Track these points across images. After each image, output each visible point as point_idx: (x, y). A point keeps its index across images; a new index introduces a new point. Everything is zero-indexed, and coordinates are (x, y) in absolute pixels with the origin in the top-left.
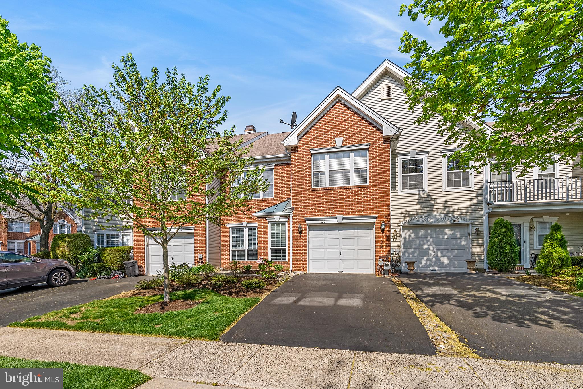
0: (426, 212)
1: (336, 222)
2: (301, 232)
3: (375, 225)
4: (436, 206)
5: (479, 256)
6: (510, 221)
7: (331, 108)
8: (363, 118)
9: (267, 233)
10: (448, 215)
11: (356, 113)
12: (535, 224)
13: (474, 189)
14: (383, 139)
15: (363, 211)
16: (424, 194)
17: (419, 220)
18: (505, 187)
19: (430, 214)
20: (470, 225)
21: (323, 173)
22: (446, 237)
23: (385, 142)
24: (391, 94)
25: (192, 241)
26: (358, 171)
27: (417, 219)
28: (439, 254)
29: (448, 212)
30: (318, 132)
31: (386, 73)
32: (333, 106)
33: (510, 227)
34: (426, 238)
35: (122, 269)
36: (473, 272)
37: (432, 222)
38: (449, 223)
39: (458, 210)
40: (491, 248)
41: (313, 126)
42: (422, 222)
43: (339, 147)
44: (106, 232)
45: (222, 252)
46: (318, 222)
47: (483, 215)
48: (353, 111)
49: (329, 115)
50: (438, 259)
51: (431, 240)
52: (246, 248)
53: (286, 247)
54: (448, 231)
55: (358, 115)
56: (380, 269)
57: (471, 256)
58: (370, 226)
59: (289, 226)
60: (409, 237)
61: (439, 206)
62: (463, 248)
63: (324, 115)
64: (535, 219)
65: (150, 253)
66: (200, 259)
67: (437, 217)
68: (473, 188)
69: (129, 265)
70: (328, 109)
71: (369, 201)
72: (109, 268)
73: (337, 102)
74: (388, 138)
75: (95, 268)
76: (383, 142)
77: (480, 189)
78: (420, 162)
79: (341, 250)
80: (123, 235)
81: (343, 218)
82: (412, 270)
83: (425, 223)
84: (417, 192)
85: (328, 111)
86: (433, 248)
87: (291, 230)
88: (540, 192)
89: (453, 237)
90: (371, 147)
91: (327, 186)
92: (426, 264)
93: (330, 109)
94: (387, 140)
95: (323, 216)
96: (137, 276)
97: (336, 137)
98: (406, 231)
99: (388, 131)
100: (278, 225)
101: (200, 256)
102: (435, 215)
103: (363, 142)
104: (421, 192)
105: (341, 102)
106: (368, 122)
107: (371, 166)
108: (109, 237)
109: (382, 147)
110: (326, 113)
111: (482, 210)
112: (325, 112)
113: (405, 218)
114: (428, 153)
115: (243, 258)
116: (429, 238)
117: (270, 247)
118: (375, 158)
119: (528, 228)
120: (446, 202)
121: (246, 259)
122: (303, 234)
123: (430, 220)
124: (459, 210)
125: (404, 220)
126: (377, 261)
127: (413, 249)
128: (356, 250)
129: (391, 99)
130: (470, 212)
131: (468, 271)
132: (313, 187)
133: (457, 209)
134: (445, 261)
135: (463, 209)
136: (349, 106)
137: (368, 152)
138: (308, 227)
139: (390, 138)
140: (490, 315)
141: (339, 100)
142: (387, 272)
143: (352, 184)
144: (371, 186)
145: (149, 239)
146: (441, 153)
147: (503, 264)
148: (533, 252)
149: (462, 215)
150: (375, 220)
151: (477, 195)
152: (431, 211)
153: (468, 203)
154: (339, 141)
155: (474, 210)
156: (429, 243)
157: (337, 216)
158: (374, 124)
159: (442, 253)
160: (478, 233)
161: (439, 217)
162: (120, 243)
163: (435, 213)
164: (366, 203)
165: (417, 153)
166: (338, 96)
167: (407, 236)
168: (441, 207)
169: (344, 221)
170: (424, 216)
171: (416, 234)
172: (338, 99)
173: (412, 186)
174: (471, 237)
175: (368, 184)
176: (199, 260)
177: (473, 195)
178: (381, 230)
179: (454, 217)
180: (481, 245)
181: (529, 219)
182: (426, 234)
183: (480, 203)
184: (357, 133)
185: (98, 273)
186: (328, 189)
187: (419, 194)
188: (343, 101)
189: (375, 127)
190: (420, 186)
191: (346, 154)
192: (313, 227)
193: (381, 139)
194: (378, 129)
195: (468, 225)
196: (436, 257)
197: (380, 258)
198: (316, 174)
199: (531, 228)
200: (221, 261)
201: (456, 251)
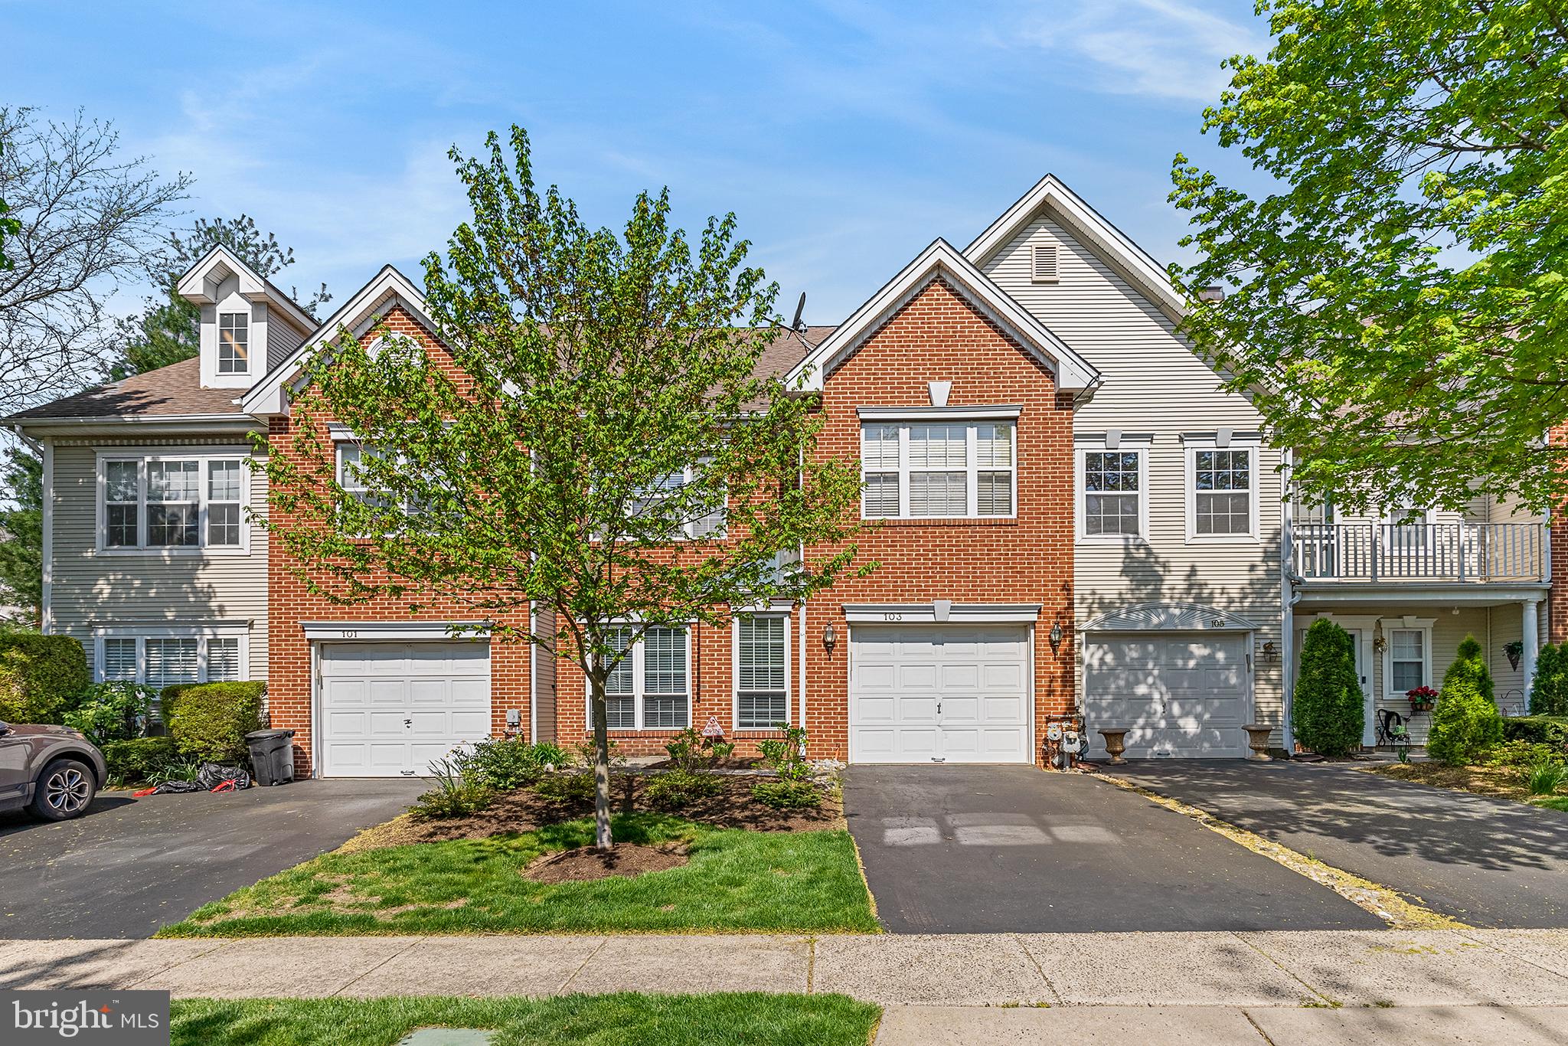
0: (1143, 596)
1: (930, 618)
2: (829, 647)
3: (1032, 631)
4: (1169, 580)
5: (1273, 716)
6: (1342, 626)
7: (917, 295)
8: (1002, 333)
9: (729, 646)
10: (1199, 606)
11: (984, 317)
12: (1385, 635)
13: (1260, 541)
14: (1056, 395)
15: (1003, 590)
16: (1138, 547)
17: (1127, 619)
18: (1320, 538)
19: (1153, 603)
20: (1252, 634)
21: (895, 478)
22: (1192, 663)
23: (1059, 406)
24: (1058, 270)
25: (484, 666)
26: (989, 479)
27: (1123, 616)
28: (1176, 709)
29: (1198, 598)
30: (880, 360)
31: (1046, 211)
32: (922, 291)
33: (1347, 643)
34: (1143, 668)
35: (241, 758)
36: (1265, 757)
37: (1160, 624)
38: (1200, 627)
39: (1222, 593)
40: (1304, 696)
41: (866, 342)
42: (1136, 622)
43: (940, 409)
44: (144, 631)
45: (560, 702)
46: (881, 618)
47: (1279, 609)
48: (976, 311)
49: (910, 314)
50: (1173, 725)
51: (1156, 672)
52: (639, 690)
53: (787, 688)
54: (1198, 650)
55: (989, 322)
56: (1048, 751)
57: (1253, 714)
58: (1019, 631)
59: (795, 627)
60: (1101, 665)
61: (1174, 581)
62: (1233, 695)
63: (897, 314)
64: (1385, 623)
65: (325, 705)
66: (513, 725)
67: (1172, 610)
68: (1258, 539)
69: (267, 747)
70: (908, 299)
71: (1020, 563)
72: (191, 756)
73: (934, 281)
74: (1067, 394)
75: (133, 756)
76: (1056, 405)
77: (1272, 540)
78: (1131, 462)
79: (939, 700)
80: (213, 643)
81: (952, 608)
82: (1118, 753)
83: (1141, 626)
84: (1122, 542)
85: (908, 304)
86: (1161, 694)
87: (803, 640)
88: (1396, 553)
89: (1208, 662)
90: (1026, 415)
91: (905, 515)
92: (1143, 737)
93: (913, 300)
94: (1067, 400)
95: (895, 600)
96: (289, 780)
97: (929, 378)
98: (1092, 647)
99: (1071, 377)
100: (762, 623)
101: (512, 715)
102: (1168, 607)
103: (1003, 401)
104: (1131, 541)
105: (943, 283)
106: (1016, 345)
107: (1024, 468)
108: (154, 650)
109: (1052, 419)
110: (902, 310)
111: (1278, 595)
112: (900, 306)
113: (1091, 612)
114: (1150, 437)
115: (629, 719)
116: (1150, 666)
117: (736, 687)
118: (1034, 446)
119: (1372, 643)
120: (1193, 571)
121: (639, 725)
122: (837, 652)
123: (1155, 620)
124: (1225, 596)
125: (1089, 616)
126: (1038, 730)
127: (1110, 697)
128: (981, 698)
129: (1057, 282)
130: (1250, 600)
131: (1249, 754)
132: (863, 517)
133: (1219, 591)
134: (1190, 726)
135: (1235, 593)
136: (966, 295)
137: (1014, 429)
138: (849, 631)
139: (1072, 394)
140: (1413, 851)
141: (939, 276)
142: (1066, 760)
143: (973, 514)
144: (1025, 523)
145: (322, 657)
146: (1181, 440)
147: (1333, 736)
148: (1381, 706)
149: (1232, 609)
150: (1034, 617)
151: (1267, 556)
152: (1157, 593)
153: (1245, 578)
154: (940, 391)
155: (1260, 594)
156: (1150, 680)
157: (937, 603)
158: (1033, 352)
159: (1182, 706)
160: (1270, 654)
161: (1177, 612)
162: (200, 668)
163: (1166, 601)
164: (1011, 568)
165: (1123, 436)
166: (939, 266)
167: (1096, 663)
168: (1181, 585)
169: (953, 618)
170: (1138, 606)
171: (1119, 656)
172: (935, 274)
173: (1110, 527)
174: (1252, 666)
175: (1014, 516)
176: (507, 729)
177: (1257, 558)
178: (1052, 645)
179: (1213, 612)
180: (1276, 686)
181: (1370, 621)
182: (1143, 659)
183: (1272, 577)
184: (986, 373)
185: (149, 775)
186: (908, 525)
187: (1126, 547)
188: (949, 280)
189: (1034, 361)
190: (1131, 526)
191: (957, 428)
192: (864, 632)
193: (1051, 395)
194: (1042, 368)
195: (1244, 634)
196: (1168, 716)
197: (1049, 720)
198: (873, 478)
199: (1378, 644)
200: (555, 731)
201: (1216, 703)
